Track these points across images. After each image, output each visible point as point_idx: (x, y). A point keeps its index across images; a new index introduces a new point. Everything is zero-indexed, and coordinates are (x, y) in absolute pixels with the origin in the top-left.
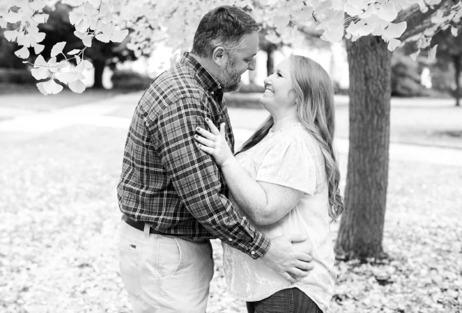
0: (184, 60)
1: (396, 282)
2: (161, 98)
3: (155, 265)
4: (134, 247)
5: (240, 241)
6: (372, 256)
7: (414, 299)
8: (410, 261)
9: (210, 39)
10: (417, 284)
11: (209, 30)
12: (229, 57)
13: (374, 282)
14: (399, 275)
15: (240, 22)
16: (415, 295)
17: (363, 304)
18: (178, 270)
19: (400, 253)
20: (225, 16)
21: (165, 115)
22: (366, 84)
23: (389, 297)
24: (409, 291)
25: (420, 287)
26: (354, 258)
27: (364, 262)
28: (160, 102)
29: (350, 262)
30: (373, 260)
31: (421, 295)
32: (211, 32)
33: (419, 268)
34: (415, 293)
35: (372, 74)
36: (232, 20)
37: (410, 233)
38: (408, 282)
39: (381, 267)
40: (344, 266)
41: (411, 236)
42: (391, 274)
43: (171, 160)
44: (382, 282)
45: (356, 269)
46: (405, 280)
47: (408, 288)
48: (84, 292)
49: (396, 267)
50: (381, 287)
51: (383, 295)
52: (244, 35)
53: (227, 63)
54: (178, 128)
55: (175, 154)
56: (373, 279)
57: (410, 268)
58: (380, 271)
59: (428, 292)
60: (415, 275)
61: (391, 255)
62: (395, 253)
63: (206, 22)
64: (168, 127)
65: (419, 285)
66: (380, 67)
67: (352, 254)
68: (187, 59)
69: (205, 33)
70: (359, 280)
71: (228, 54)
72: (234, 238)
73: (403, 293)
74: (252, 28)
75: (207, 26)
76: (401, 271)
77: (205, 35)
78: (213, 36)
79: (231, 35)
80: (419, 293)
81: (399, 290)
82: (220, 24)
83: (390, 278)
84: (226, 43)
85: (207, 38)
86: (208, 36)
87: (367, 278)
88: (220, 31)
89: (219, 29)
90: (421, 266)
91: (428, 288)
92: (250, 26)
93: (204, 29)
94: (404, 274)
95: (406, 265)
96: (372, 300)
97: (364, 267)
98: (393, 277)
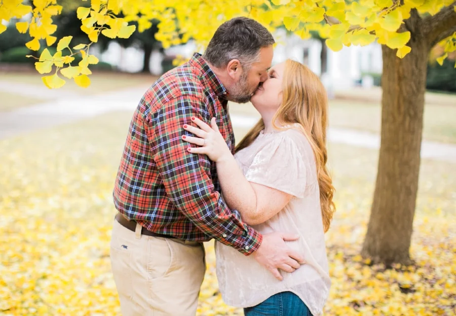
0: (193, 61)
1: (419, 291)
2: (163, 92)
3: (146, 267)
4: (125, 247)
5: (234, 236)
6: (398, 262)
7: (436, 309)
8: (438, 270)
9: (226, 51)
10: (440, 294)
11: (225, 42)
12: (244, 70)
13: (396, 290)
14: (424, 284)
15: (257, 35)
16: (437, 306)
17: (382, 312)
18: (169, 272)
19: (429, 261)
20: (243, 29)
21: (164, 109)
22: (399, 84)
23: (410, 306)
24: (432, 301)
25: (444, 298)
26: (379, 263)
27: (388, 267)
28: (162, 96)
29: (375, 267)
30: (398, 266)
31: (443, 306)
32: (227, 44)
33: (446, 277)
34: (437, 303)
35: (406, 74)
36: (249, 33)
37: (443, 240)
38: (432, 292)
39: (406, 274)
40: (368, 271)
41: (444, 243)
42: (415, 283)
43: (166, 156)
44: (405, 290)
45: (380, 275)
46: (429, 290)
47: (431, 297)
48: (101, 283)
49: (422, 276)
50: (403, 295)
51: (403, 303)
52: (260, 49)
53: (241, 76)
54: (177, 124)
55: (171, 149)
56: (396, 286)
57: (436, 277)
58: (405, 279)
59: (452, 303)
60: (441, 285)
61: (418, 262)
62: (422, 261)
63: (223, 33)
64: (166, 122)
65: (444, 295)
66: (414, 67)
67: (377, 258)
68: (197, 60)
69: (221, 44)
70: (381, 287)
71: (243, 67)
72: (228, 233)
73: (425, 303)
74: (269, 42)
75: (224, 37)
76: (426, 279)
77: (221, 46)
78: (229, 49)
79: (248, 48)
80: (441, 303)
81: (420, 300)
82: (237, 37)
83: (413, 286)
84: (242, 56)
85: (223, 49)
86: (224, 47)
87: (389, 285)
88: (237, 44)
89: (236, 41)
90: (449, 275)
91: (452, 299)
92: (267, 40)
93: (220, 40)
94: (430, 283)
95: (433, 274)
96: (391, 309)
97: (389, 273)
98: (417, 286)
